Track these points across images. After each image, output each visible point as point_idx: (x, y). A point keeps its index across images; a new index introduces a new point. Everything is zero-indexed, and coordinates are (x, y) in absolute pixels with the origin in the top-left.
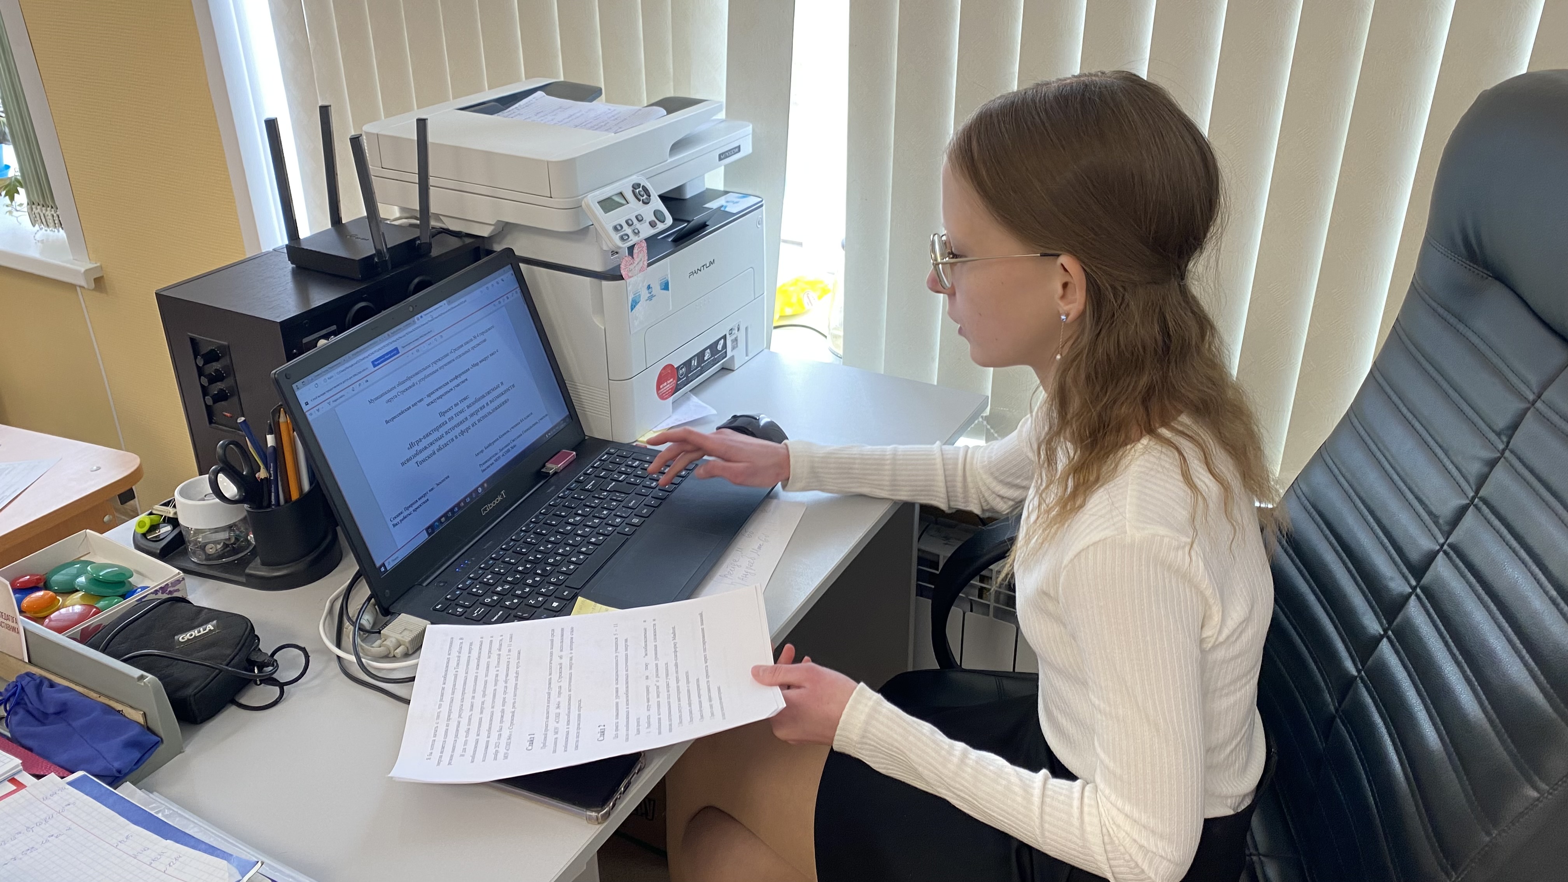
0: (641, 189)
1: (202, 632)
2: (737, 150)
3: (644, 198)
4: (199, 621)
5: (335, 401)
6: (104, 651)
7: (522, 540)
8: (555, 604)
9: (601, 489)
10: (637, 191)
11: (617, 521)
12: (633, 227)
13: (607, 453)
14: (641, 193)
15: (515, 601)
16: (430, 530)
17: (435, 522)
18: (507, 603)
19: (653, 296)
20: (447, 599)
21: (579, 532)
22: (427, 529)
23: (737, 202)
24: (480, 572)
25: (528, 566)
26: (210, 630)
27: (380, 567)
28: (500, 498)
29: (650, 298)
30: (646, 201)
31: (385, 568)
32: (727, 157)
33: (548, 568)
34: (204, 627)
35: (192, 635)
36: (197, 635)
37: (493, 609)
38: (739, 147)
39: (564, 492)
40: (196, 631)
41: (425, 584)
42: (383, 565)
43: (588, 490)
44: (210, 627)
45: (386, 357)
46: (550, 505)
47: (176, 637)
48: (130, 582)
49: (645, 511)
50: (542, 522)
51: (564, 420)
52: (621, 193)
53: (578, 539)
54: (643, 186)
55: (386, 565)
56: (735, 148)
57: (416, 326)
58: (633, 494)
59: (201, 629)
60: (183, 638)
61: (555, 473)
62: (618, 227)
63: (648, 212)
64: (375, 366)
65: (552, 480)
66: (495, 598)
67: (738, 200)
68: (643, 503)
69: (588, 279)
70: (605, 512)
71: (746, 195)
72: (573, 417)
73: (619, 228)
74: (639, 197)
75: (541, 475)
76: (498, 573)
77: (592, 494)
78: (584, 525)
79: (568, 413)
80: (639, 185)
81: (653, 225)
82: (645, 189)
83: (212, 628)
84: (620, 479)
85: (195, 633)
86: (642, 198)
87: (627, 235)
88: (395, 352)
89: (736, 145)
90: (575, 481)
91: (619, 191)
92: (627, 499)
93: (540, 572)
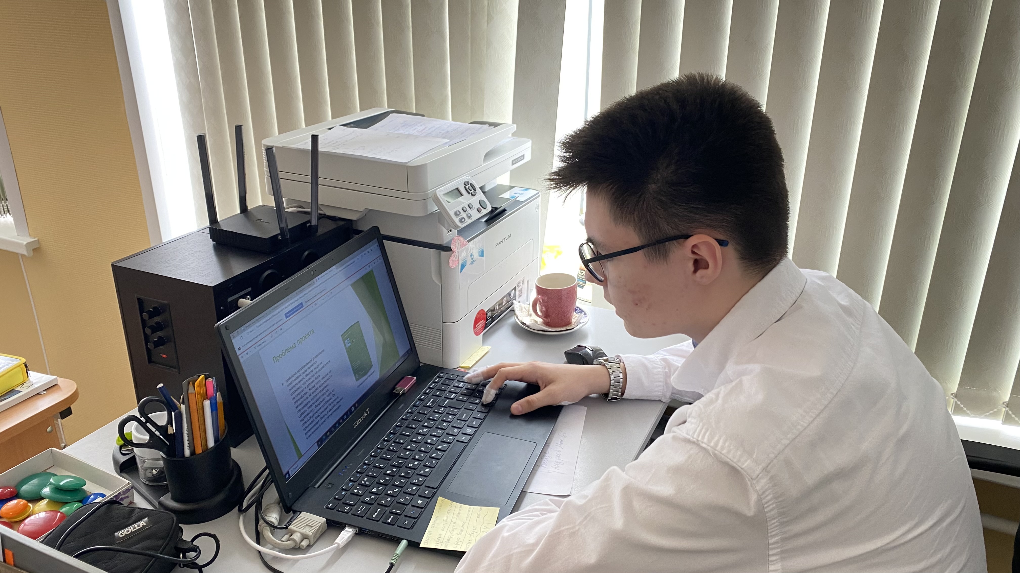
0: (469, 185)
1: (137, 528)
2: (522, 158)
3: (472, 191)
4: (133, 519)
5: (259, 345)
6: (59, 549)
7: (386, 449)
8: (420, 502)
9: (439, 406)
10: (467, 187)
11: (455, 431)
12: (466, 213)
13: (438, 377)
14: (470, 188)
15: (389, 499)
16: (319, 443)
17: (323, 436)
18: (383, 501)
19: (474, 261)
20: (335, 498)
21: (428, 441)
22: (318, 442)
23: (522, 194)
24: (358, 475)
25: (394, 470)
26: (143, 526)
27: (286, 475)
28: (365, 414)
29: (472, 263)
30: (473, 194)
31: (289, 475)
32: (516, 163)
33: (410, 472)
34: (138, 523)
35: (128, 531)
36: (133, 530)
37: (373, 507)
38: (524, 155)
39: (411, 408)
40: (132, 528)
41: (316, 486)
42: (288, 473)
43: (429, 407)
44: (143, 523)
45: (295, 310)
46: (402, 419)
47: (116, 534)
48: (84, 490)
49: (475, 422)
50: (399, 433)
51: (407, 352)
52: (457, 189)
53: (429, 446)
54: (471, 184)
55: (290, 473)
56: (521, 156)
57: (315, 286)
58: (463, 409)
59: (136, 526)
60: (121, 534)
61: (403, 394)
62: (457, 212)
63: (475, 201)
64: (287, 317)
65: (401, 398)
66: (373, 497)
67: (523, 192)
68: (472, 417)
69: (432, 250)
70: (445, 424)
71: (527, 189)
72: (412, 351)
73: (459, 214)
74: (469, 191)
75: (392, 396)
76: (373, 477)
77: (433, 409)
78: (431, 435)
79: (410, 347)
80: (468, 183)
81: (479, 211)
82: (472, 186)
83: (145, 524)
84: (452, 397)
85: (131, 529)
86: (471, 192)
87: (464, 218)
88: (301, 306)
89: (522, 154)
90: (419, 400)
91: (455, 188)
92: (459, 413)
93: (403, 475)
